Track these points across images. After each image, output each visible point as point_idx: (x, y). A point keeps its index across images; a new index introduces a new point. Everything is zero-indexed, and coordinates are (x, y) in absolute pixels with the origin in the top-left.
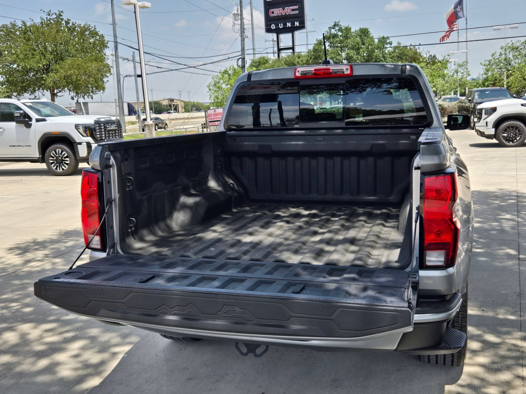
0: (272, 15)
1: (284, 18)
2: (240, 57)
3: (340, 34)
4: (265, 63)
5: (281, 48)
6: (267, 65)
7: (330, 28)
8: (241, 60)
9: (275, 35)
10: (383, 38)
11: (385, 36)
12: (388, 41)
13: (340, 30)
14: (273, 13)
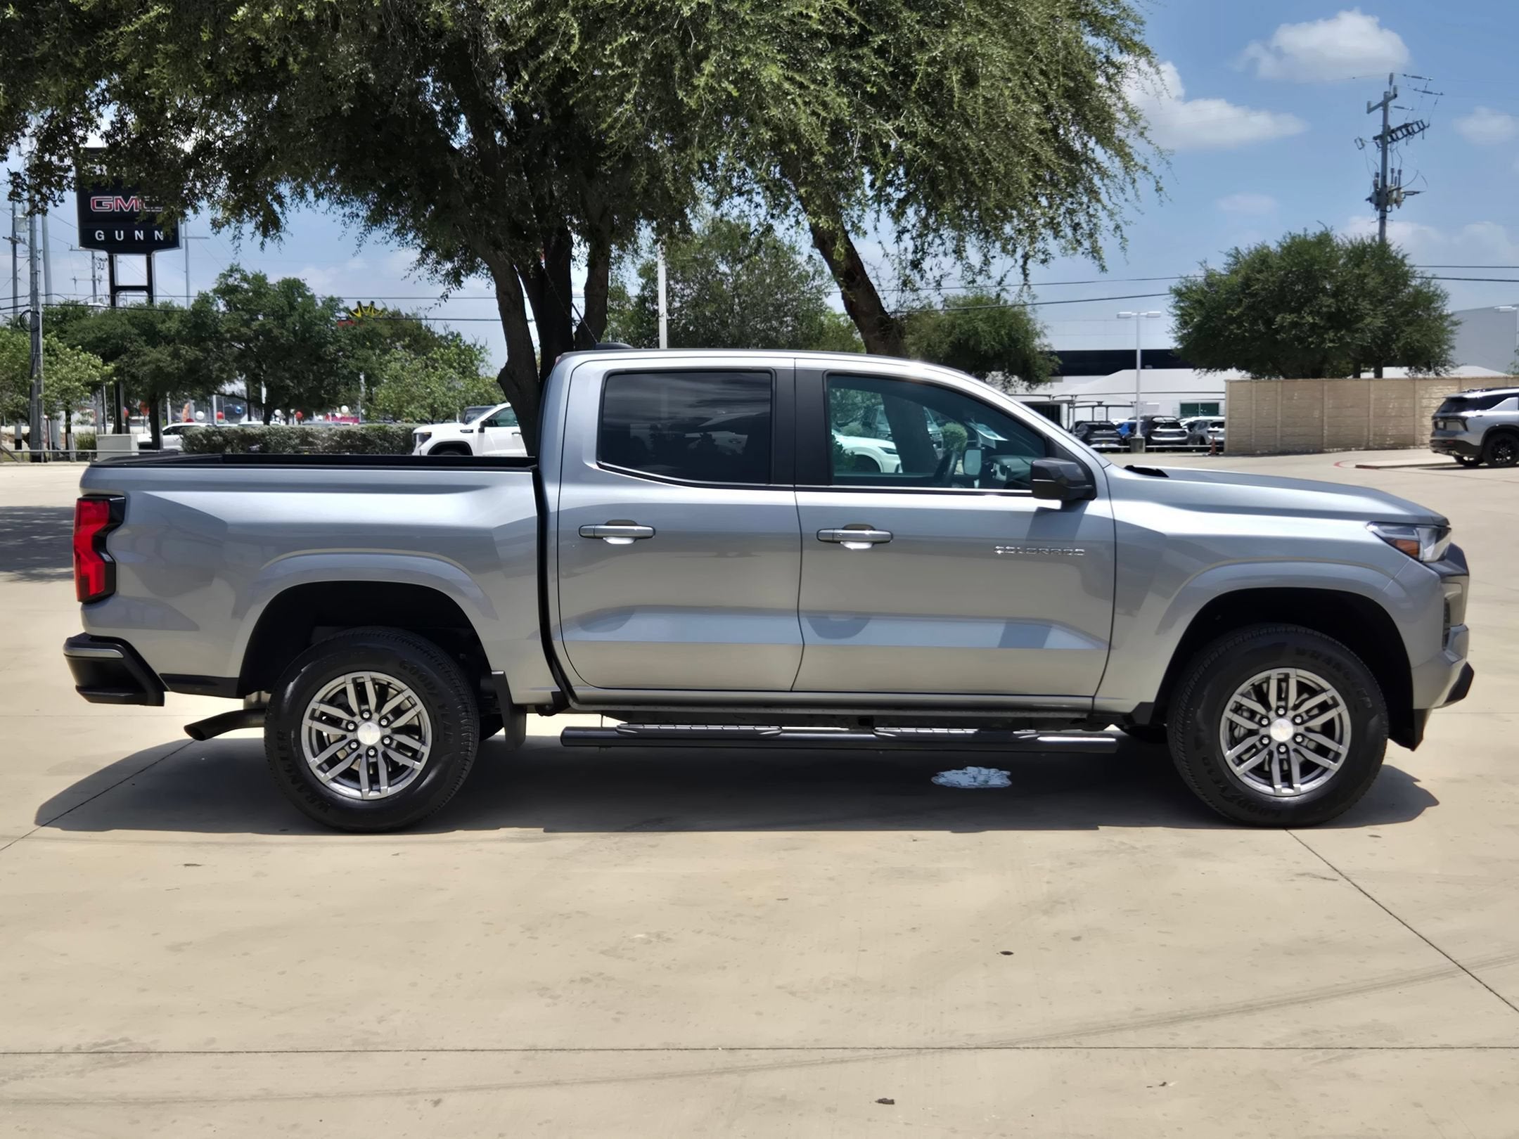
0: (98, 209)
1: (126, 220)
2: (28, 308)
3: (246, 286)
4: (80, 318)
5: (120, 284)
6: (84, 322)
7: (224, 276)
8: (29, 314)
9: (104, 254)
10: (332, 299)
11: (335, 296)
12: (341, 306)
13: (245, 278)
14: (99, 204)
